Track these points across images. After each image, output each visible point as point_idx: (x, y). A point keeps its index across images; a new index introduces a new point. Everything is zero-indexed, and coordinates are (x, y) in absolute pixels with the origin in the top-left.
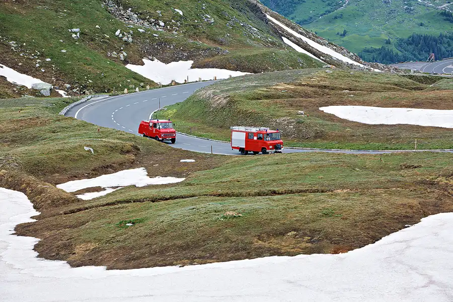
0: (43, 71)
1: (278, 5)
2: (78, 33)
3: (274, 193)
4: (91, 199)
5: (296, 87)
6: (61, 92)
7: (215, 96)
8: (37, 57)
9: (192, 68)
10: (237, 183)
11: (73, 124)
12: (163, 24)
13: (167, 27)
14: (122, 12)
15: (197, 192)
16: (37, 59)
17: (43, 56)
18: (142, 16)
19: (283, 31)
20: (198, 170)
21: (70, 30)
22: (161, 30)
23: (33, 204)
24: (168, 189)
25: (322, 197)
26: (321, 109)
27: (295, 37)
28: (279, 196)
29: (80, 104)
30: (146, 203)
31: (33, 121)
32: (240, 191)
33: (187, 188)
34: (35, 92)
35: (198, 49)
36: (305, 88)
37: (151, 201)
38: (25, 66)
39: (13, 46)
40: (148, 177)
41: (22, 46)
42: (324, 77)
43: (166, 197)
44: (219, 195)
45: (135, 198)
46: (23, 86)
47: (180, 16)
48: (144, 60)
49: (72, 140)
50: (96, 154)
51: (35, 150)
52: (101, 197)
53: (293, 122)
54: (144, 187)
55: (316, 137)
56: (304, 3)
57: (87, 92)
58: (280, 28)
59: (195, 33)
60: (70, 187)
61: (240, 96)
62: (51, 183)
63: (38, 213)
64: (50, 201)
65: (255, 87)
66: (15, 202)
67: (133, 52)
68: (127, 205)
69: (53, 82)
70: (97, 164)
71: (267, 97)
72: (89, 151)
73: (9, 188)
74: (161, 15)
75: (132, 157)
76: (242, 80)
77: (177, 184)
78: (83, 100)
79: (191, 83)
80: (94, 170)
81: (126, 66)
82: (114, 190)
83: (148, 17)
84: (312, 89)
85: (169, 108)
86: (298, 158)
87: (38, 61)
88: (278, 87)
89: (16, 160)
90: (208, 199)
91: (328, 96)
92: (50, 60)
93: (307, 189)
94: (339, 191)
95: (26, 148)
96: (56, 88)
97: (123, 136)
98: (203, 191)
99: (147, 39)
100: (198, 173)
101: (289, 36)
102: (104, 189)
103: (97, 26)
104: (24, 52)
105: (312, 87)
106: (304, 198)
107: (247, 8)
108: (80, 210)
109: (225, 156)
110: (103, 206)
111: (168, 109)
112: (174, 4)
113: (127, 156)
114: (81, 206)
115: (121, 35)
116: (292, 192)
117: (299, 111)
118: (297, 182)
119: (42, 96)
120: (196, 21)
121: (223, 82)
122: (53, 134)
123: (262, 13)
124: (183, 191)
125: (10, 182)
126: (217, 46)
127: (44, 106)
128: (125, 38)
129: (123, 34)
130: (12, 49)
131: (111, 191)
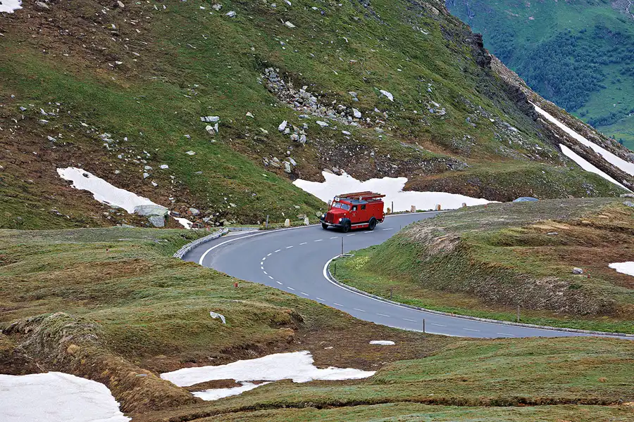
0: (155, 184)
1: (558, 92)
2: (216, 125)
3: (523, 402)
4: (215, 399)
5: (572, 227)
6: (184, 222)
7: (435, 236)
8: (145, 162)
9: (405, 189)
10: (462, 383)
11: (194, 273)
12: (360, 114)
13: (366, 120)
14: (292, 92)
15: (393, 395)
16: (146, 164)
17: (155, 159)
18: (325, 100)
19: (562, 133)
20: (399, 360)
21: (203, 119)
22: (355, 124)
23: (119, 404)
24: (347, 388)
25: (602, 413)
26: (612, 265)
27: (581, 145)
28: (531, 409)
29: (209, 241)
30: (306, 411)
31: (129, 266)
32: (467, 396)
33: (378, 387)
34: (140, 220)
35: (417, 159)
36: (588, 229)
37: (316, 407)
38: (125, 175)
39: (106, 142)
40: (314, 367)
41: (121, 142)
42: (621, 213)
43: (341, 401)
44: (431, 402)
45: (289, 400)
46: (120, 210)
47: (389, 103)
48: (325, 174)
49: (191, 300)
50: (229, 326)
51: (127, 314)
52: (234, 397)
53: (563, 286)
54: (306, 384)
55: (600, 313)
56: (604, 90)
57: (226, 223)
58: (558, 129)
59: (412, 132)
60: (182, 378)
61: (477, 238)
62: (150, 370)
63: (126, 419)
64: (147, 400)
65: (505, 224)
66: (90, 400)
67: (307, 159)
68: (274, 411)
69: (170, 204)
70: (228, 342)
71: (522, 242)
72: (218, 319)
73: (82, 376)
74: (356, 99)
75: (289, 332)
76: (483, 212)
77: (363, 381)
78: (215, 235)
79: (398, 213)
80: (224, 352)
81: (294, 183)
82: (256, 386)
83: (335, 102)
84: (598, 232)
85: (359, 253)
86: (567, 346)
87: (147, 167)
88: (542, 227)
89: (95, 329)
90: (410, 407)
91: (626, 245)
92: (167, 167)
93: (578, 397)
94: (632, 404)
95: (115, 309)
96: (176, 215)
97: (277, 297)
98: (404, 393)
99: (331, 138)
100: (398, 363)
101: (572, 144)
102: (240, 384)
103: (249, 114)
104: (124, 151)
105: (599, 228)
106: (572, 413)
107: (503, 94)
108: (196, 417)
109: (446, 337)
110: (236, 411)
111: (356, 256)
112: (379, 82)
113: (281, 330)
114: (199, 411)
115: (287, 131)
116: (552, 402)
117: (575, 268)
118: (563, 385)
119: (152, 226)
120: (415, 112)
121: (450, 214)
122: (161, 289)
123: (527, 102)
124: (370, 392)
125: (84, 365)
126: (449, 155)
127: (149, 242)
128: (294, 136)
129: (292, 129)
130: (105, 147)
131: (248, 387)
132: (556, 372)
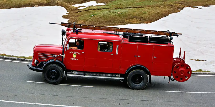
3: (130, 8)
4: (82, 9)
10: (120, 5)
15: (109, 7)
23: (67, 10)
24: (102, 6)
28: (132, 8)
30: (96, 10)
32: (121, 7)
33: (107, 6)
37: (98, 10)
40: (96, 3)
43: (101, 8)
45: (93, 9)
52: (84, 9)
54: (95, 6)
60: (76, 6)
62: (71, 5)
63: (68, 13)
64: (71, 9)
66: (62, 10)
68: (91, 10)
73: (60, 6)
77: (104, 5)
80: (82, 1)
90: (113, 9)
93: (139, 6)
94: (147, 7)
98: (111, 7)
100: (110, 2)
102: (85, 6)
106: (138, 9)
108: (79, 12)
110: (85, 11)
114: (79, 11)
116: (135, 7)
118: (136, 5)
124: (106, 7)
125: (61, 4)
131: (87, 7)
132: (135, 3)
